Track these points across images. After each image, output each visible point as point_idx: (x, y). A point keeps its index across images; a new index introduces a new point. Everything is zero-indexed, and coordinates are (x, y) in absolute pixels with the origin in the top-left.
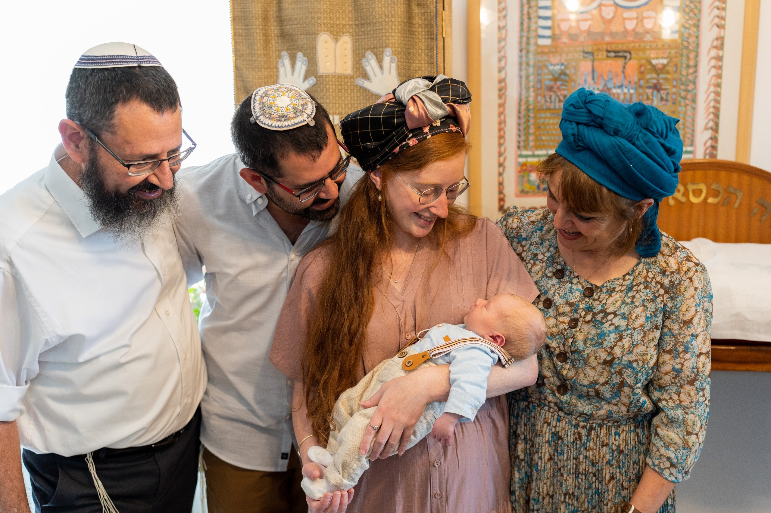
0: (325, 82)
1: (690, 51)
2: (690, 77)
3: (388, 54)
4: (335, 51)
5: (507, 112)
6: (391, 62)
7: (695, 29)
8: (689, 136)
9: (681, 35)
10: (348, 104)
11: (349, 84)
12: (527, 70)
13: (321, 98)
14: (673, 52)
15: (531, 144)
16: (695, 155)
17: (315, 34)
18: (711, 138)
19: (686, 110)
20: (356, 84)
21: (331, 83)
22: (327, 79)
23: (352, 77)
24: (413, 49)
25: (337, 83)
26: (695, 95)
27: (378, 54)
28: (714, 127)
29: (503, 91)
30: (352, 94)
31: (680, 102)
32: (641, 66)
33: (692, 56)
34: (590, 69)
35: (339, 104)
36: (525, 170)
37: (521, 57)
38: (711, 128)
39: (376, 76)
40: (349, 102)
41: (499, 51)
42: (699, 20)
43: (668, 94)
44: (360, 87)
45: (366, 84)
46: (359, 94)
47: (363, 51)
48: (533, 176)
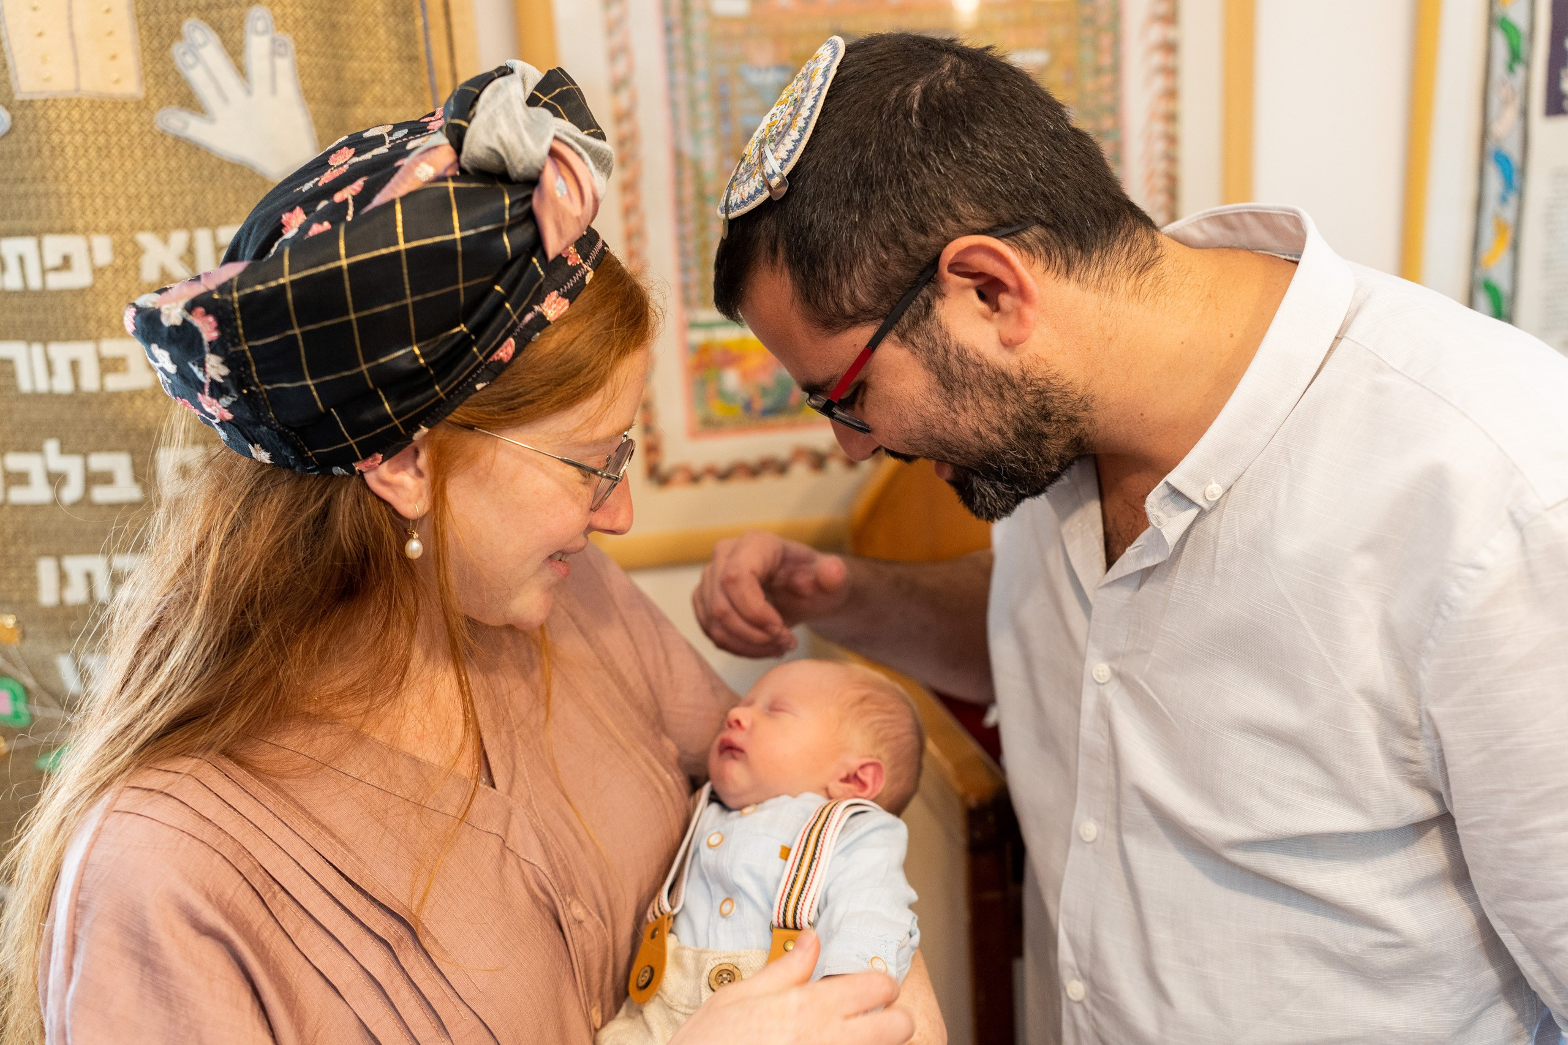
0: (42, 124)
1: (1099, 30)
3: (260, 25)
4: (70, 17)
6: (274, 53)
10: (138, 197)
11: (135, 128)
12: (690, 86)
13: (34, 180)
20: (159, 126)
21: (65, 126)
22: (52, 114)
23: (141, 105)
24: (346, 12)
25: (89, 127)
27: (226, 24)
30: (151, 163)
35: (106, 198)
36: (707, 363)
37: (669, 49)
39: (225, 99)
40: (144, 189)
44: (177, 139)
45: (196, 129)
46: (173, 163)
47: (173, 16)
48: (731, 379)
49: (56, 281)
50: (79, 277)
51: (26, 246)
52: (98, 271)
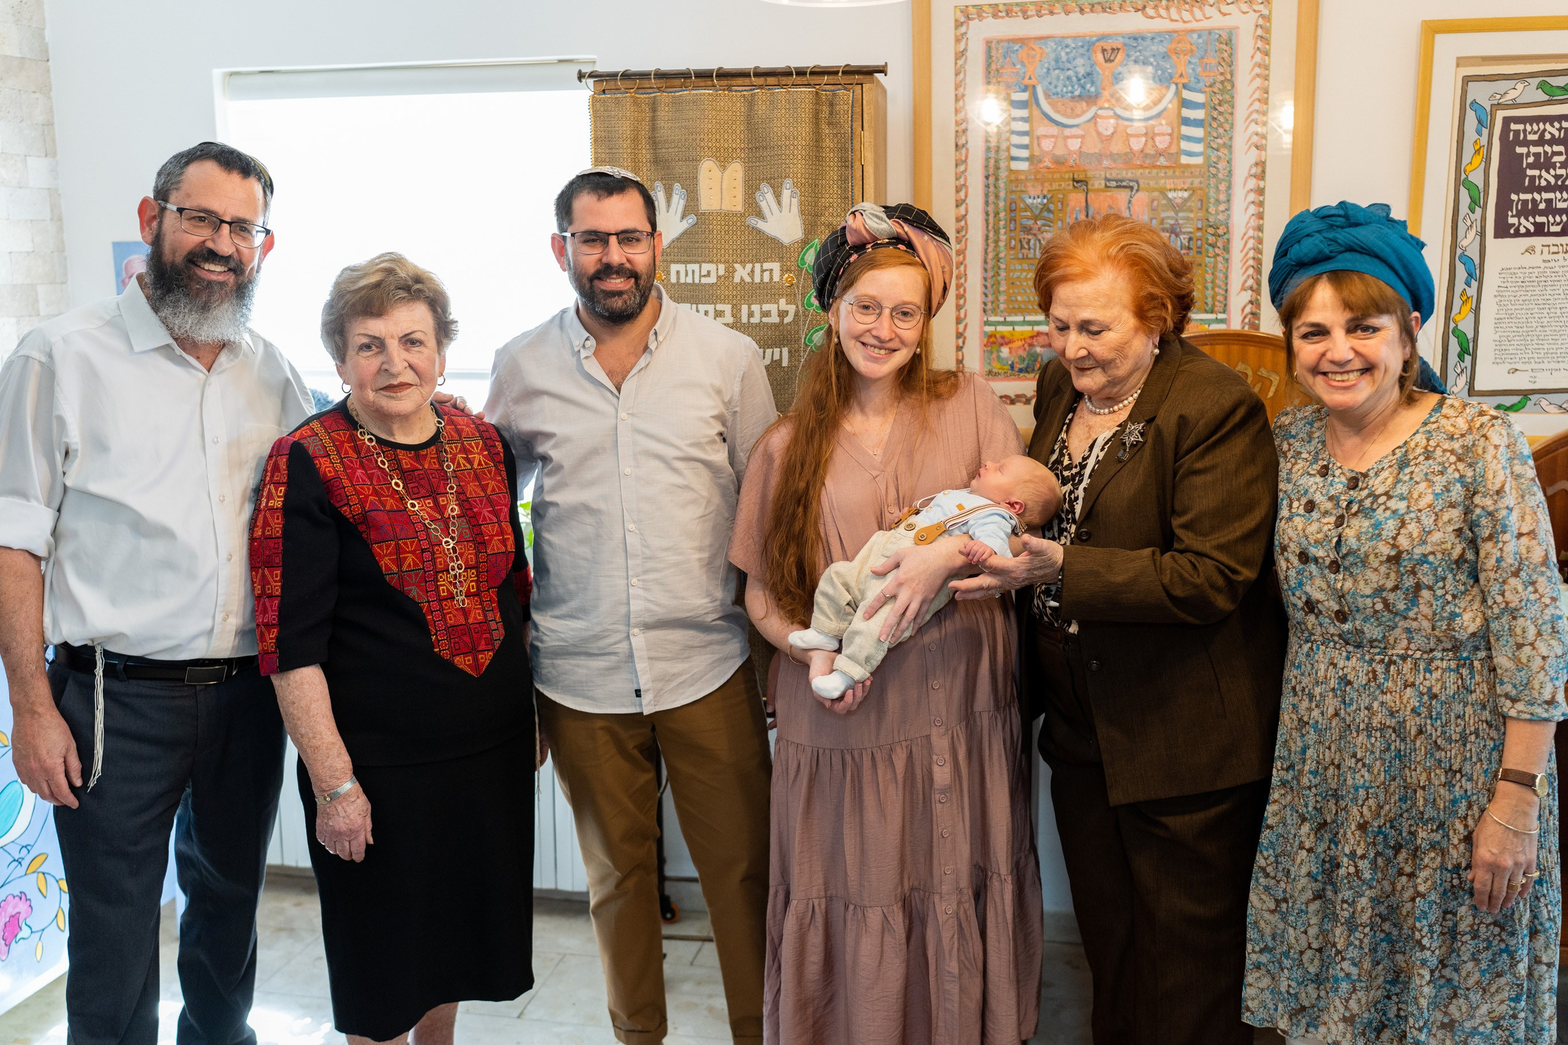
0: (707, 221)
1: (1220, 181)
2: (1221, 217)
3: (788, 186)
4: (722, 182)
5: (967, 261)
6: (792, 197)
7: (1226, 152)
8: (1219, 298)
9: (1207, 158)
10: (736, 250)
11: (739, 224)
12: (996, 205)
14: (1196, 181)
15: (1002, 306)
16: (1229, 326)
17: (696, 161)
18: (1251, 302)
19: (1216, 262)
20: (747, 223)
21: (715, 222)
22: (711, 218)
23: (742, 215)
24: (822, 179)
25: (723, 223)
26: (1228, 240)
27: (776, 186)
28: (1255, 287)
29: (963, 233)
30: (743, 237)
31: (1207, 251)
32: (1153, 201)
33: (1222, 187)
34: (1084, 204)
35: (725, 250)
36: (994, 343)
37: (987, 186)
38: (1251, 288)
39: (772, 214)
40: (739, 247)
41: (957, 179)
42: (1231, 138)
43: (1190, 239)
44: (753, 228)
45: (761, 225)
47: (758, 181)
48: (1005, 351)
49: (704, 280)
50: (712, 279)
51: (696, 267)
52: (719, 277)
